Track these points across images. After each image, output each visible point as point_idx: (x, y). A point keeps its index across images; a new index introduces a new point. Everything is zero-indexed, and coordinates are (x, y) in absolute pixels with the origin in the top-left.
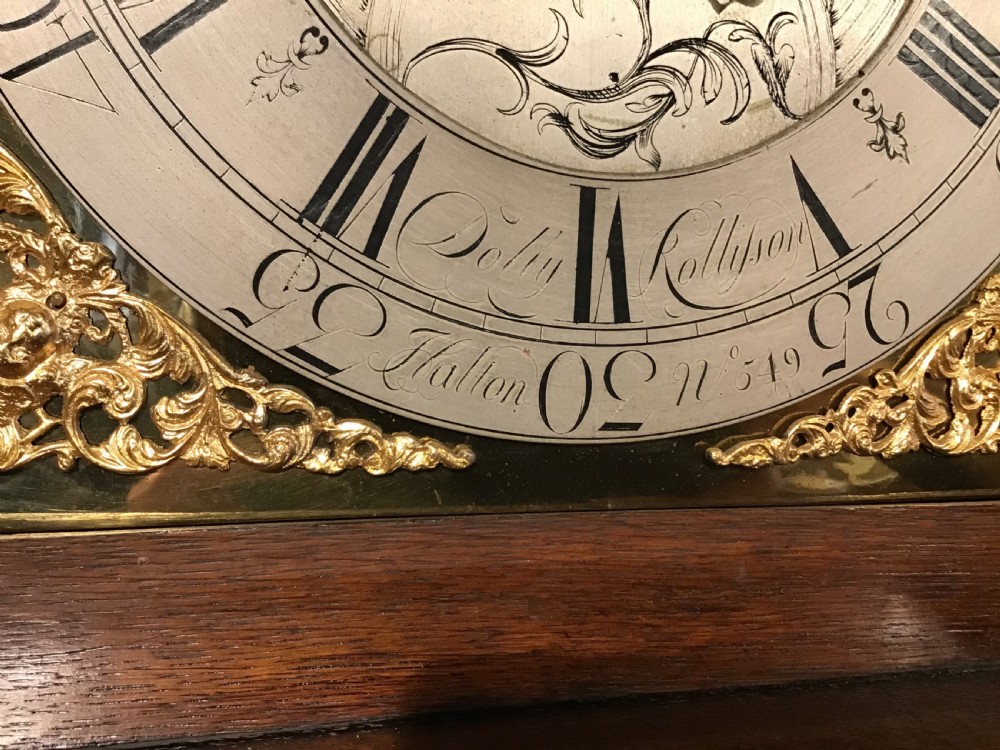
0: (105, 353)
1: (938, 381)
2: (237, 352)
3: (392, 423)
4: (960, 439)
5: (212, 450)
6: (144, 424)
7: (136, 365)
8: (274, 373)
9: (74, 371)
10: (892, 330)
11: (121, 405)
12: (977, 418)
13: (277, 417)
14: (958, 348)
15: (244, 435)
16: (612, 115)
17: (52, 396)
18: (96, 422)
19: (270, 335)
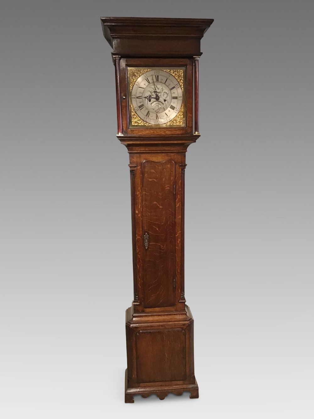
0: (139, 121)
1: (173, 122)
2: (143, 121)
3: (149, 123)
4: (174, 124)
5: (143, 124)
6: (141, 124)
7: (141, 121)
8: (145, 122)
9: (139, 122)
10: (170, 120)
11: (140, 123)
12: (175, 123)
13: (145, 123)
14: (174, 120)
15: (144, 124)
16: (157, 111)
17: (138, 122)
18: (139, 123)
19: (145, 120)
